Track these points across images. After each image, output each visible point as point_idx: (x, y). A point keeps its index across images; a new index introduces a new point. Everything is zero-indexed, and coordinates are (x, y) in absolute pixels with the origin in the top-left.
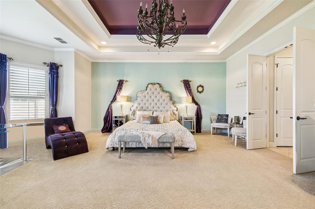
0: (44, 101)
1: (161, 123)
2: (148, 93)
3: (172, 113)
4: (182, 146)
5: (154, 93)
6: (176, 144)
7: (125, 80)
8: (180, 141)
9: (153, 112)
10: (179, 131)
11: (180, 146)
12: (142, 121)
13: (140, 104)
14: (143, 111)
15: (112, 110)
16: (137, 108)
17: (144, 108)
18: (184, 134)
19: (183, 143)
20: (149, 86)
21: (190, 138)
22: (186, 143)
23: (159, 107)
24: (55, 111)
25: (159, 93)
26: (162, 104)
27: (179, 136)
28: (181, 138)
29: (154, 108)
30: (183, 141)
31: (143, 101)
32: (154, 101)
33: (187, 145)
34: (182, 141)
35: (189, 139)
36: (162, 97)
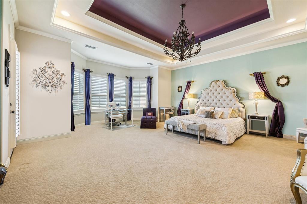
0: (145, 99)
1: (216, 117)
2: (211, 90)
3: (237, 111)
4: (215, 138)
5: (217, 90)
6: (210, 135)
7: (192, 81)
8: (214, 133)
9: (215, 108)
10: (216, 124)
11: (213, 138)
12: (200, 115)
13: (204, 100)
14: (206, 106)
15: (183, 105)
16: (201, 104)
17: (207, 104)
18: (220, 128)
19: (216, 135)
20: (212, 84)
21: (224, 132)
22: (218, 136)
23: (222, 103)
24: (150, 105)
25: (222, 90)
26: (225, 101)
27: (214, 129)
28: (215, 131)
29: (216, 104)
30: (217, 134)
31: (206, 97)
32: (216, 97)
33: (219, 138)
34: (215, 133)
35: (222, 133)
36: (225, 93)
